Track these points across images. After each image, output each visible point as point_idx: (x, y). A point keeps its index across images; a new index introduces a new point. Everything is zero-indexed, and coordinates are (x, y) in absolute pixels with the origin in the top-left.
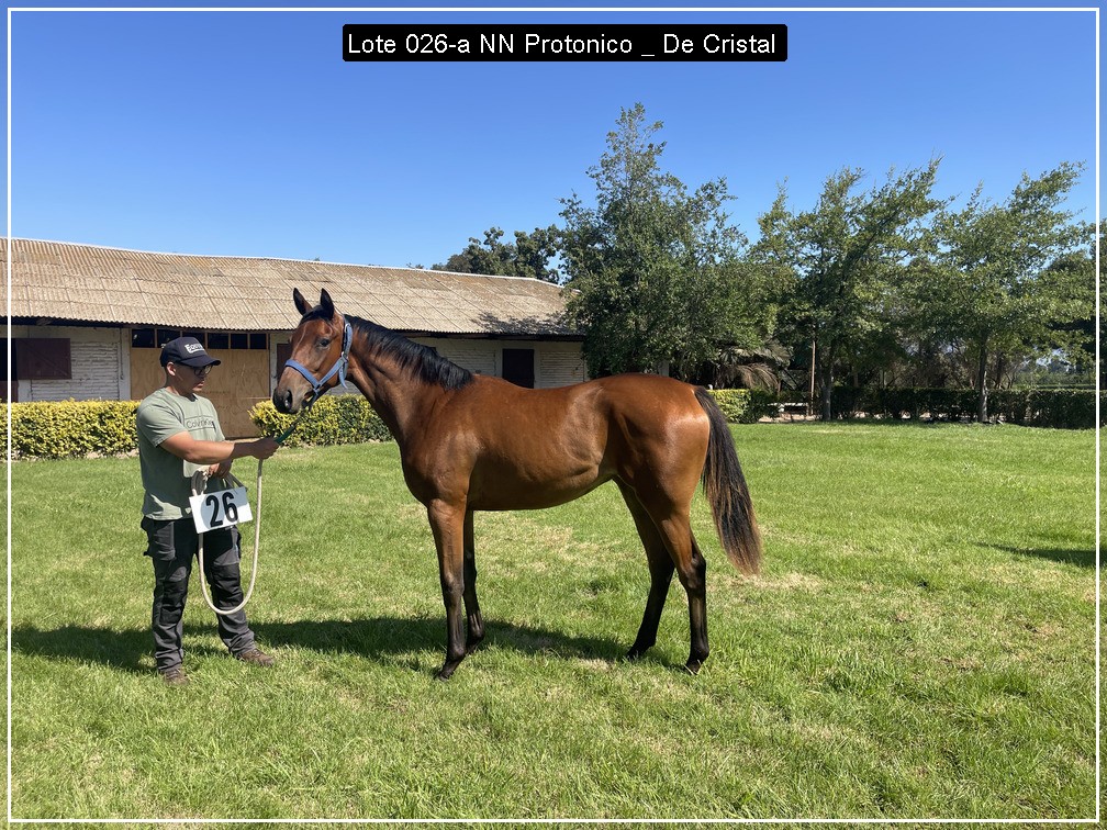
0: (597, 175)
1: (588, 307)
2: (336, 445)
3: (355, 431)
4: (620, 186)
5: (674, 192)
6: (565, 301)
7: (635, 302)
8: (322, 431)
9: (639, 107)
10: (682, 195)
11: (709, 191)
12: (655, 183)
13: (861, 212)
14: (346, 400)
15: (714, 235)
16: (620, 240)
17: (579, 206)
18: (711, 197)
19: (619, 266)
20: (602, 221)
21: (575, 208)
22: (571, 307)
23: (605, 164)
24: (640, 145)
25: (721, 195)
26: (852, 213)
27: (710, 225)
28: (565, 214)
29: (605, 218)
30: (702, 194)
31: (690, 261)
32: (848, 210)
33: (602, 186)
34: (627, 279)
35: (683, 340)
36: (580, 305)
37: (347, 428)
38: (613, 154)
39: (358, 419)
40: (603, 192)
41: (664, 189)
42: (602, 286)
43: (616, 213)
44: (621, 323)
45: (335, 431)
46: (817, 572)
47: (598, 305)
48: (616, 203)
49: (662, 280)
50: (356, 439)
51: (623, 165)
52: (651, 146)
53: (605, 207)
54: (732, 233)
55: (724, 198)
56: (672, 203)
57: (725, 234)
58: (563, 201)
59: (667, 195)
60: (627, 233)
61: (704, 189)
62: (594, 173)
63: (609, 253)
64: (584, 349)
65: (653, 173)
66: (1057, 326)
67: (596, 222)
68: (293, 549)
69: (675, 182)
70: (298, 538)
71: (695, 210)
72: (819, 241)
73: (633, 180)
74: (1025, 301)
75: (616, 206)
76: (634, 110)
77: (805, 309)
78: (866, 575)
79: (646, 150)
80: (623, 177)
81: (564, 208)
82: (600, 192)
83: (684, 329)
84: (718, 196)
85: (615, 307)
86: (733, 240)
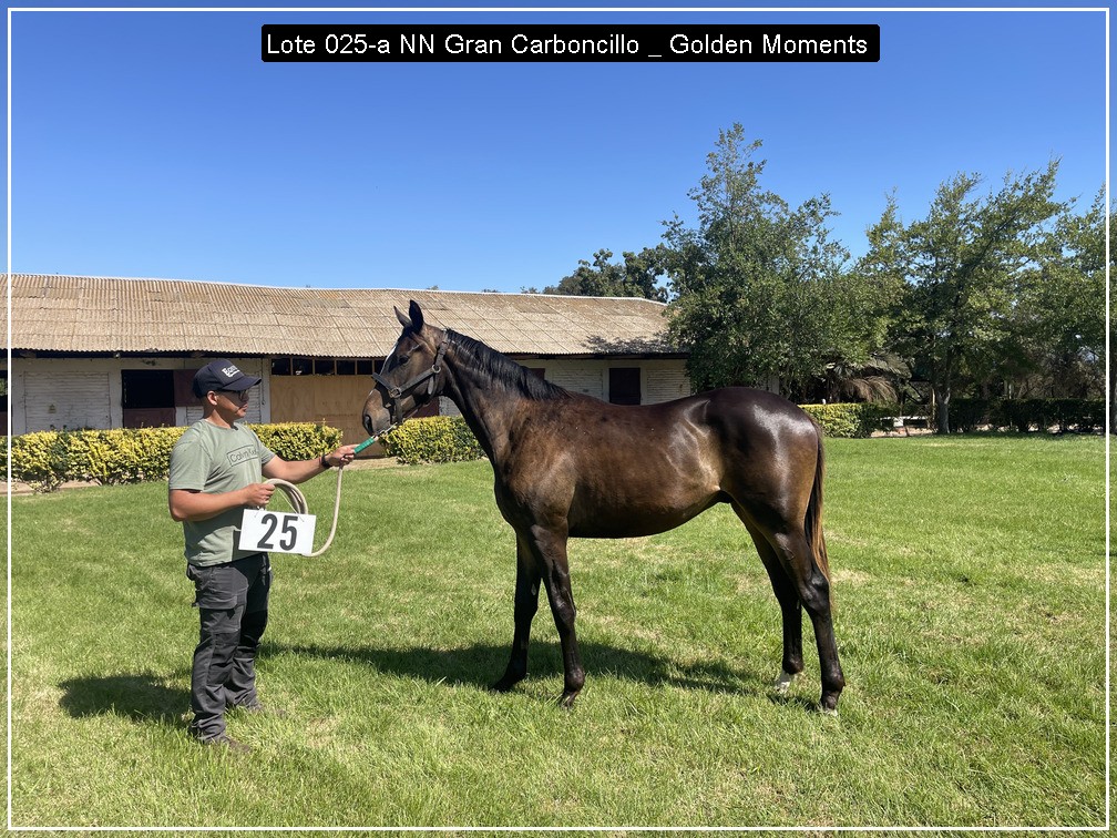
0: (698, 198)
1: (690, 326)
4: (722, 205)
5: (777, 208)
6: (668, 320)
7: (738, 318)
8: (439, 449)
9: (738, 128)
10: (785, 212)
11: (812, 208)
12: (757, 202)
13: (976, 218)
15: (815, 250)
16: (722, 259)
17: (682, 227)
18: (813, 213)
19: (721, 284)
20: (704, 241)
21: (677, 229)
22: (673, 326)
23: (707, 186)
24: (739, 165)
25: (823, 211)
26: (966, 220)
27: (812, 242)
28: (668, 235)
29: (707, 238)
30: (804, 210)
31: (791, 279)
32: (962, 217)
33: (703, 207)
34: (730, 297)
35: (786, 355)
36: (683, 323)
37: (462, 446)
38: (712, 175)
40: (705, 213)
41: (765, 207)
42: (704, 305)
43: (717, 232)
44: (724, 340)
45: (450, 449)
47: (701, 325)
48: (718, 224)
49: (764, 299)
50: (470, 457)
51: (724, 186)
52: (751, 165)
53: (707, 226)
54: (834, 248)
55: (827, 214)
56: (774, 220)
57: (826, 249)
58: (664, 223)
59: (770, 213)
60: (728, 252)
61: (807, 205)
62: (694, 195)
63: (710, 273)
64: (688, 367)
65: (754, 191)
67: (699, 241)
69: (776, 199)
71: (798, 226)
72: (932, 250)
73: (734, 199)
76: (732, 130)
77: (919, 321)
78: (912, 574)
79: (746, 169)
80: (723, 197)
81: (666, 229)
82: (702, 212)
83: (786, 344)
84: (821, 213)
85: (717, 324)
86: (834, 255)
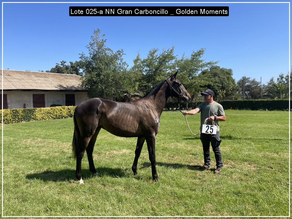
0: (89, 47)
1: (88, 83)
2: (11, 124)
3: (17, 119)
4: (95, 50)
5: (111, 52)
6: (81, 81)
7: (101, 81)
8: (6, 120)
9: (99, 30)
10: (113, 53)
11: (119, 52)
12: (105, 50)
14: (14, 110)
15: (120, 64)
16: (96, 65)
17: (85, 55)
18: (119, 54)
19: (96, 72)
20: (91, 60)
21: (83, 56)
22: (83, 82)
23: (91, 45)
24: (100, 40)
27: (119, 62)
28: (81, 58)
29: (92, 59)
30: (117, 53)
31: (114, 71)
33: (90, 50)
34: (98, 75)
35: (114, 91)
36: (86, 82)
37: (15, 118)
38: (93, 42)
39: (18, 116)
40: (91, 52)
41: (107, 52)
42: (92, 77)
44: (97, 87)
45: (10, 119)
47: (90, 81)
48: (95, 55)
49: (108, 75)
50: (18, 122)
51: (96, 45)
52: (103, 40)
53: (92, 56)
54: (125, 63)
55: (123, 54)
56: (110, 55)
57: (123, 63)
58: (80, 54)
60: (98, 63)
62: (88, 47)
63: (93, 69)
64: (88, 94)
65: (104, 47)
69: (110, 50)
71: (115, 57)
72: (148, 66)
73: (99, 49)
74: (194, 81)
75: (95, 56)
76: (97, 30)
77: (145, 83)
79: (101, 41)
80: (96, 48)
81: (80, 56)
82: (90, 52)
83: (114, 88)
84: (121, 54)
85: (95, 83)
86: (124, 65)
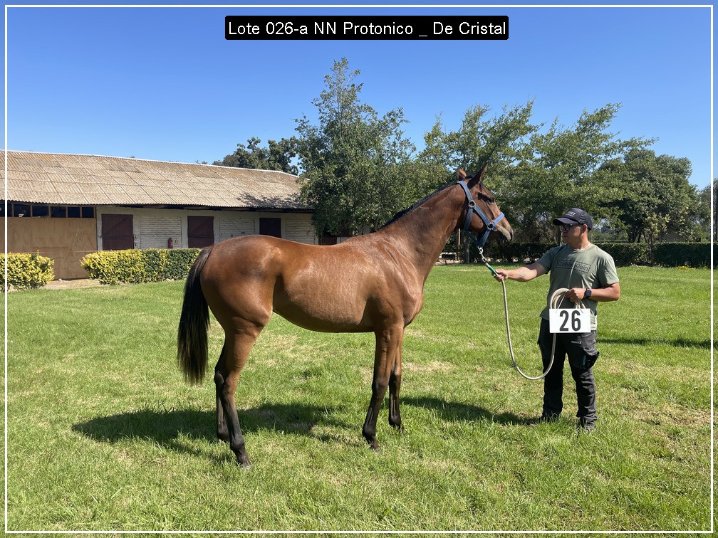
0: (320, 104)
1: (315, 191)
2: (143, 283)
3: (156, 273)
4: (335, 111)
5: (370, 117)
6: (300, 186)
7: (346, 187)
8: (133, 273)
9: (344, 60)
10: (375, 119)
11: (392, 116)
12: (357, 110)
13: (488, 131)
14: (150, 253)
15: (394, 144)
16: (335, 147)
17: (308, 124)
18: (393, 120)
19: (335, 164)
20: (323, 134)
21: (305, 125)
22: (304, 190)
23: (324, 97)
24: (346, 85)
25: (400, 119)
26: (483, 132)
27: (392, 139)
28: (299, 129)
29: (325, 132)
30: (387, 118)
31: (380, 162)
32: (480, 130)
33: (322, 111)
34: (340, 172)
35: (376, 213)
36: (310, 189)
37: (151, 271)
38: (329, 91)
39: (158, 265)
40: (323, 115)
41: (363, 114)
42: (324, 177)
43: (332, 129)
44: (337, 201)
45: (142, 273)
46: (450, 360)
47: (321, 189)
49: (362, 174)
50: (157, 279)
51: (335, 98)
52: (353, 85)
53: (325, 125)
54: (406, 143)
55: (401, 121)
56: (368, 124)
57: (402, 144)
58: (296, 120)
59: (366, 118)
60: (339, 142)
61: (389, 115)
62: (317, 103)
63: (328, 156)
64: (313, 218)
65: (355, 104)
66: (603, 204)
67: (319, 135)
68: (101, 356)
69: (370, 109)
70: (105, 347)
71: (383, 128)
72: (462, 149)
73: (343, 107)
74: (585, 189)
75: (332, 124)
76: (341, 62)
78: (480, 362)
79: (350, 88)
80: (336, 106)
81: (297, 125)
82: (321, 115)
83: (377, 205)
84: (398, 120)
85: (332, 191)
86: (406, 148)
